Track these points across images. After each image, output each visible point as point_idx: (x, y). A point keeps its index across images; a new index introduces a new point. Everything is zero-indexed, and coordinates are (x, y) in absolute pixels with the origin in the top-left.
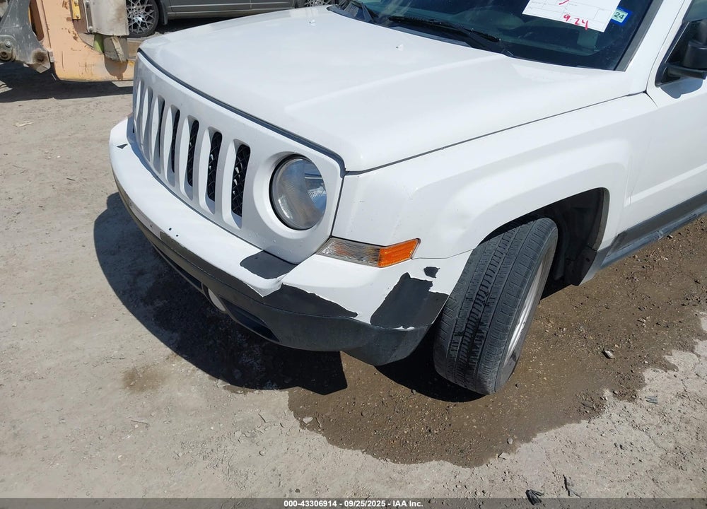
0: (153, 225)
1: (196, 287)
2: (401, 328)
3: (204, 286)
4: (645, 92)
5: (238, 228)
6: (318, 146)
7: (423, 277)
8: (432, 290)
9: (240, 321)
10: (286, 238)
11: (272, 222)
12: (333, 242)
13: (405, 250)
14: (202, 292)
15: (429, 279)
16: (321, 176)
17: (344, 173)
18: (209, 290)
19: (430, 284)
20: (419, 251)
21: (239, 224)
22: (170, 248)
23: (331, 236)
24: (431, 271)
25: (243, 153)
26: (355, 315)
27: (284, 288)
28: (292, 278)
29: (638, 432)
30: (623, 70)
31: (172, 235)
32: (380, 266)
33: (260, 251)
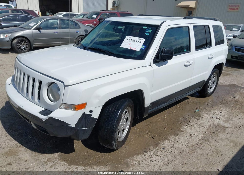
0: (16, 104)
1: (27, 121)
2: (84, 128)
3: (30, 121)
4: (150, 65)
5: (38, 103)
6: (59, 80)
7: (89, 113)
8: (92, 117)
9: (39, 130)
10: (51, 105)
11: (48, 101)
12: (63, 105)
13: (83, 106)
14: (30, 123)
15: (91, 114)
16: (59, 87)
17: (65, 86)
18: (31, 122)
19: (91, 115)
20: (87, 106)
21: (39, 102)
22: (20, 111)
23: (62, 103)
24: (91, 112)
25: (40, 83)
26: (70, 125)
27: (49, 118)
28: (51, 115)
29: (158, 157)
30: (144, 59)
31: (21, 106)
32: (76, 110)
33: (45, 109)
